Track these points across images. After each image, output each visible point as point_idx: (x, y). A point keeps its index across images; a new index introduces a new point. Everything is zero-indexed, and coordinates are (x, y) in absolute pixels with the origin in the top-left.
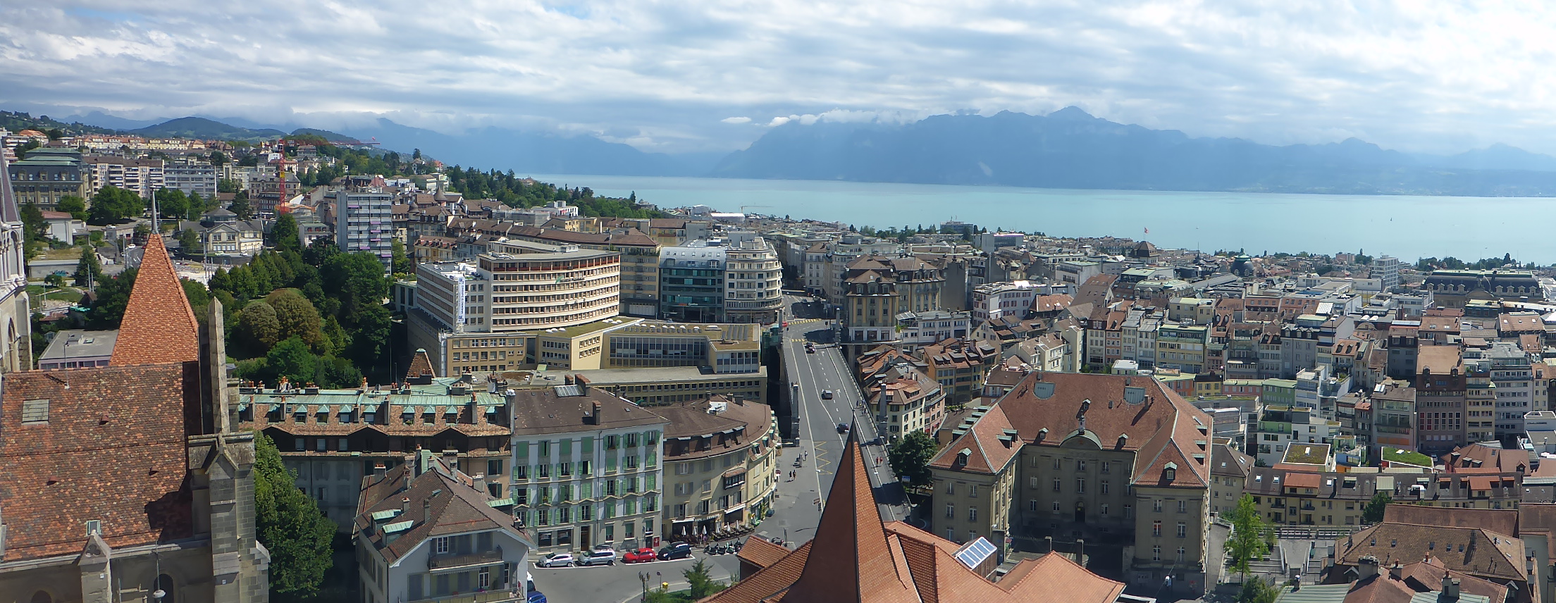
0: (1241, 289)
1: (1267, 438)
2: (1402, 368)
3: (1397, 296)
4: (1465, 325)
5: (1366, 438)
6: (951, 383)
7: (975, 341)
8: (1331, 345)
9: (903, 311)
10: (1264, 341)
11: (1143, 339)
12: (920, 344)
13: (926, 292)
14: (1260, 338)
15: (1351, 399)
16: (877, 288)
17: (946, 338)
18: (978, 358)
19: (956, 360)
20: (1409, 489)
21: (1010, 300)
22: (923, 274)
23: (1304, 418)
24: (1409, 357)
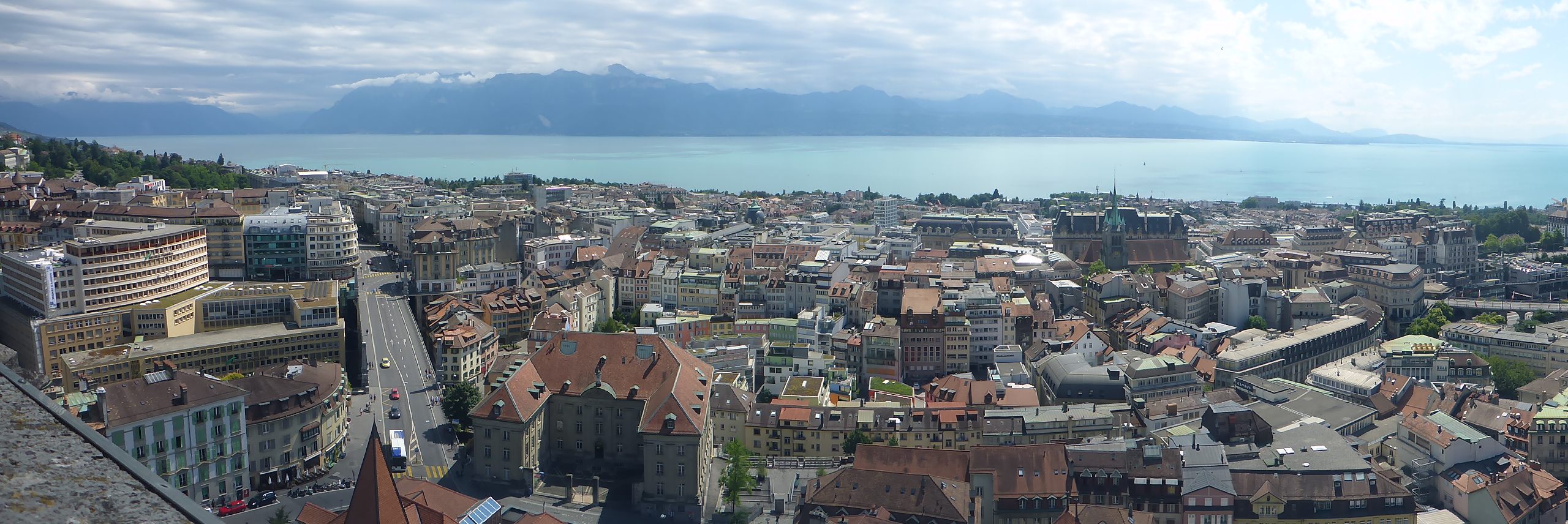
0: (751, 238)
1: (772, 370)
2: (889, 308)
3: (890, 240)
4: (947, 266)
5: (856, 368)
6: (504, 326)
7: (524, 289)
8: (828, 288)
9: (463, 265)
10: (771, 285)
11: (668, 286)
12: (478, 293)
13: (483, 247)
14: (767, 282)
15: (844, 335)
16: (440, 246)
17: (500, 287)
18: (527, 304)
19: (508, 306)
20: (887, 421)
21: (555, 252)
22: (480, 231)
23: (803, 353)
24: (896, 298)
